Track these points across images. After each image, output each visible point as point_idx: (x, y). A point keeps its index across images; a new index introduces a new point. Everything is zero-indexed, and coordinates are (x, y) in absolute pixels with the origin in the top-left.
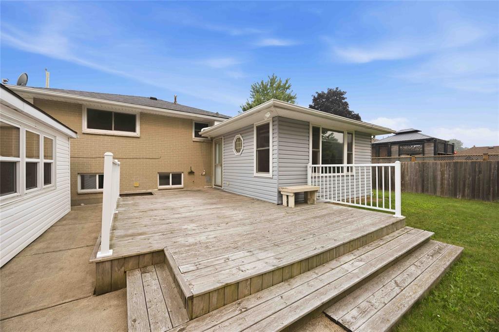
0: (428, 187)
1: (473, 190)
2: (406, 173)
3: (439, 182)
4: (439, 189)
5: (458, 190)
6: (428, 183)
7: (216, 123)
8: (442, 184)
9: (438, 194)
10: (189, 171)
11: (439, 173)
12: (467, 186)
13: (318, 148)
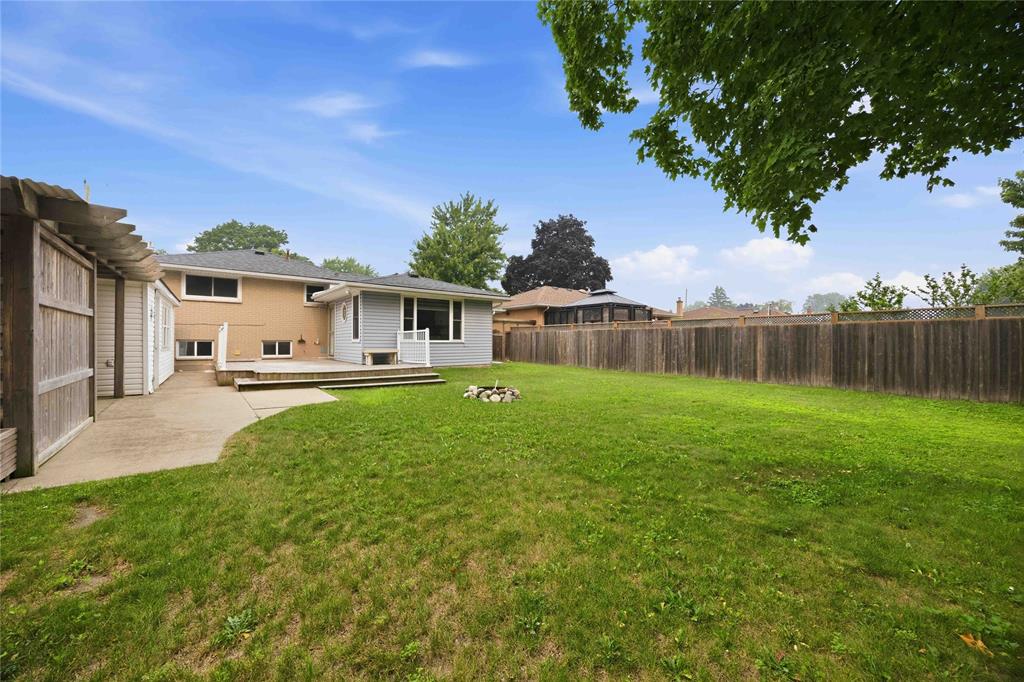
0: (582, 358)
1: (609, 361)
2: (567, 344)
3: (588, 353)
4: (588, 361)
5: (600, 360)
6: (581, 354)
7: (331, 287)
8: (590, 354)
9: (588, 365)
10: (299, 339)
11: (588, 342)
12: (605, 355)
13: (413, 317)
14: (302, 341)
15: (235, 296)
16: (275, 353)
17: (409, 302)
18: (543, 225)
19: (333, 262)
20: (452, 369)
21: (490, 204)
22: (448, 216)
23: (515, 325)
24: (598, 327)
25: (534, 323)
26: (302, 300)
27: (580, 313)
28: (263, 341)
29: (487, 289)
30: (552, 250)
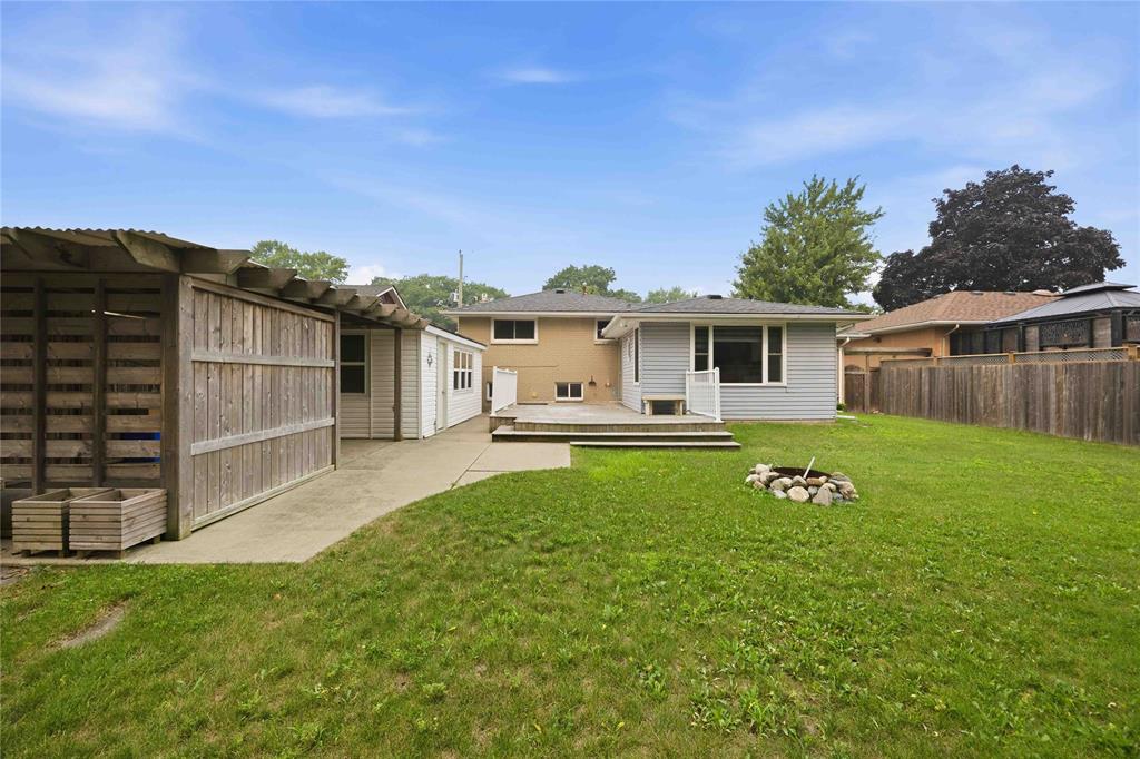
0: (1035, 417)
1: (1111, 425)
2: (999, 388)
3: (1053, 407)
4: (1053, 422)
5: (1086, 422)
6: (1034, 409)
8: (1058, 410)
9: (1053, 431)
10: (590, 380)
11: (1053, 387)
12: (1100, 413)
13: (707, 352)
14: (592, 383)
15: (533, 337)
16: (567, 396)
17: (701, 333)
18: (953, 195)
19: (658, 293)
20: (764, 425)
21: (851, 185)
22: (786, 214)
23: (890, 358)
24: (1080, 357)
25: (928, 353)
26: (593, 338)
27: (1033, 333)
28: (557, 383)
29: (848, 307)
30: (974, 232)
